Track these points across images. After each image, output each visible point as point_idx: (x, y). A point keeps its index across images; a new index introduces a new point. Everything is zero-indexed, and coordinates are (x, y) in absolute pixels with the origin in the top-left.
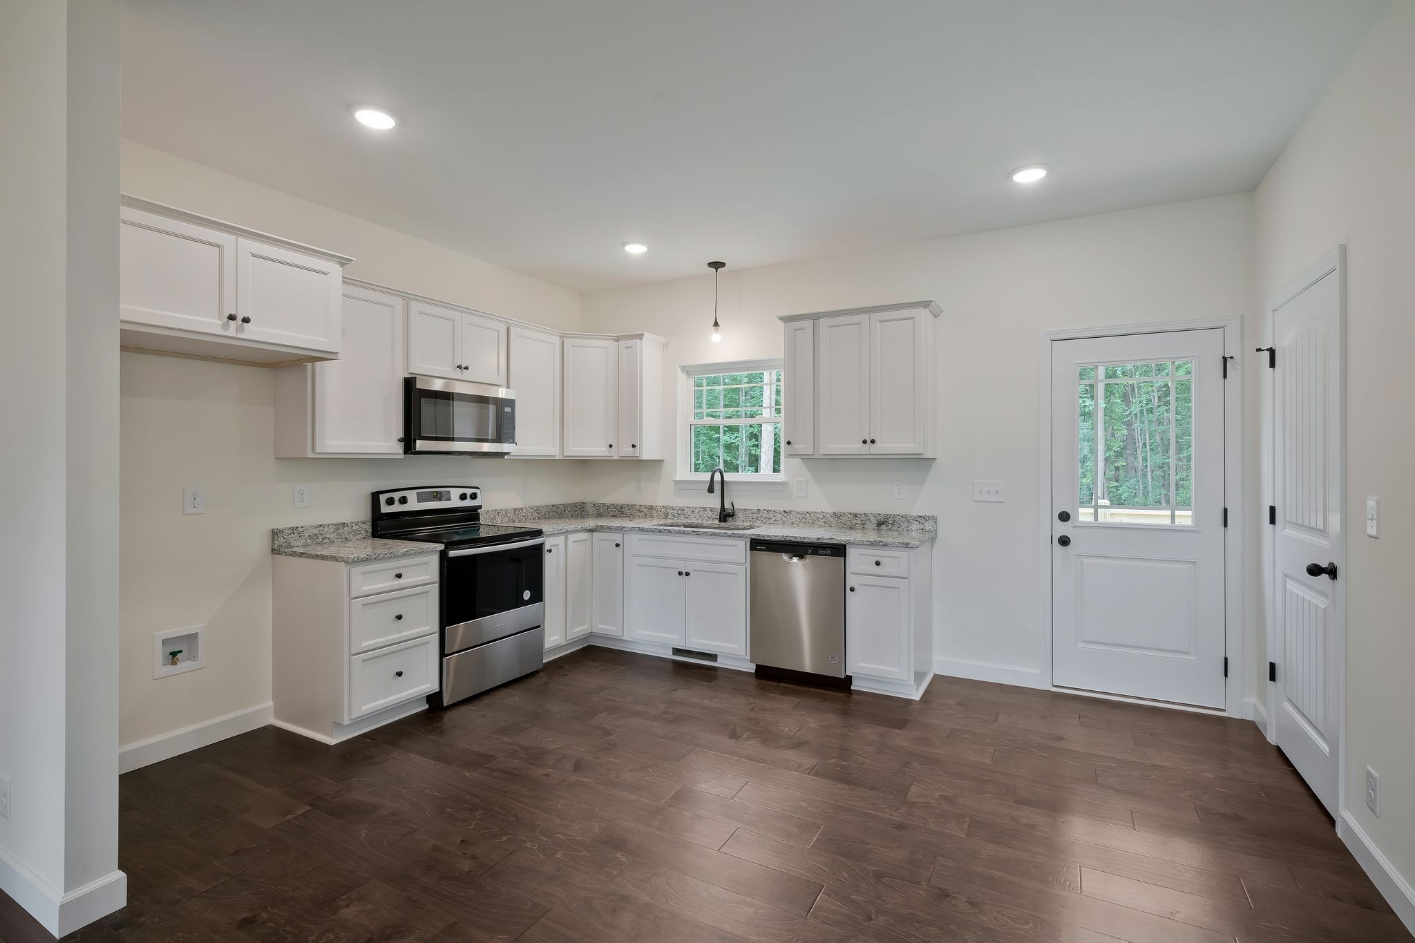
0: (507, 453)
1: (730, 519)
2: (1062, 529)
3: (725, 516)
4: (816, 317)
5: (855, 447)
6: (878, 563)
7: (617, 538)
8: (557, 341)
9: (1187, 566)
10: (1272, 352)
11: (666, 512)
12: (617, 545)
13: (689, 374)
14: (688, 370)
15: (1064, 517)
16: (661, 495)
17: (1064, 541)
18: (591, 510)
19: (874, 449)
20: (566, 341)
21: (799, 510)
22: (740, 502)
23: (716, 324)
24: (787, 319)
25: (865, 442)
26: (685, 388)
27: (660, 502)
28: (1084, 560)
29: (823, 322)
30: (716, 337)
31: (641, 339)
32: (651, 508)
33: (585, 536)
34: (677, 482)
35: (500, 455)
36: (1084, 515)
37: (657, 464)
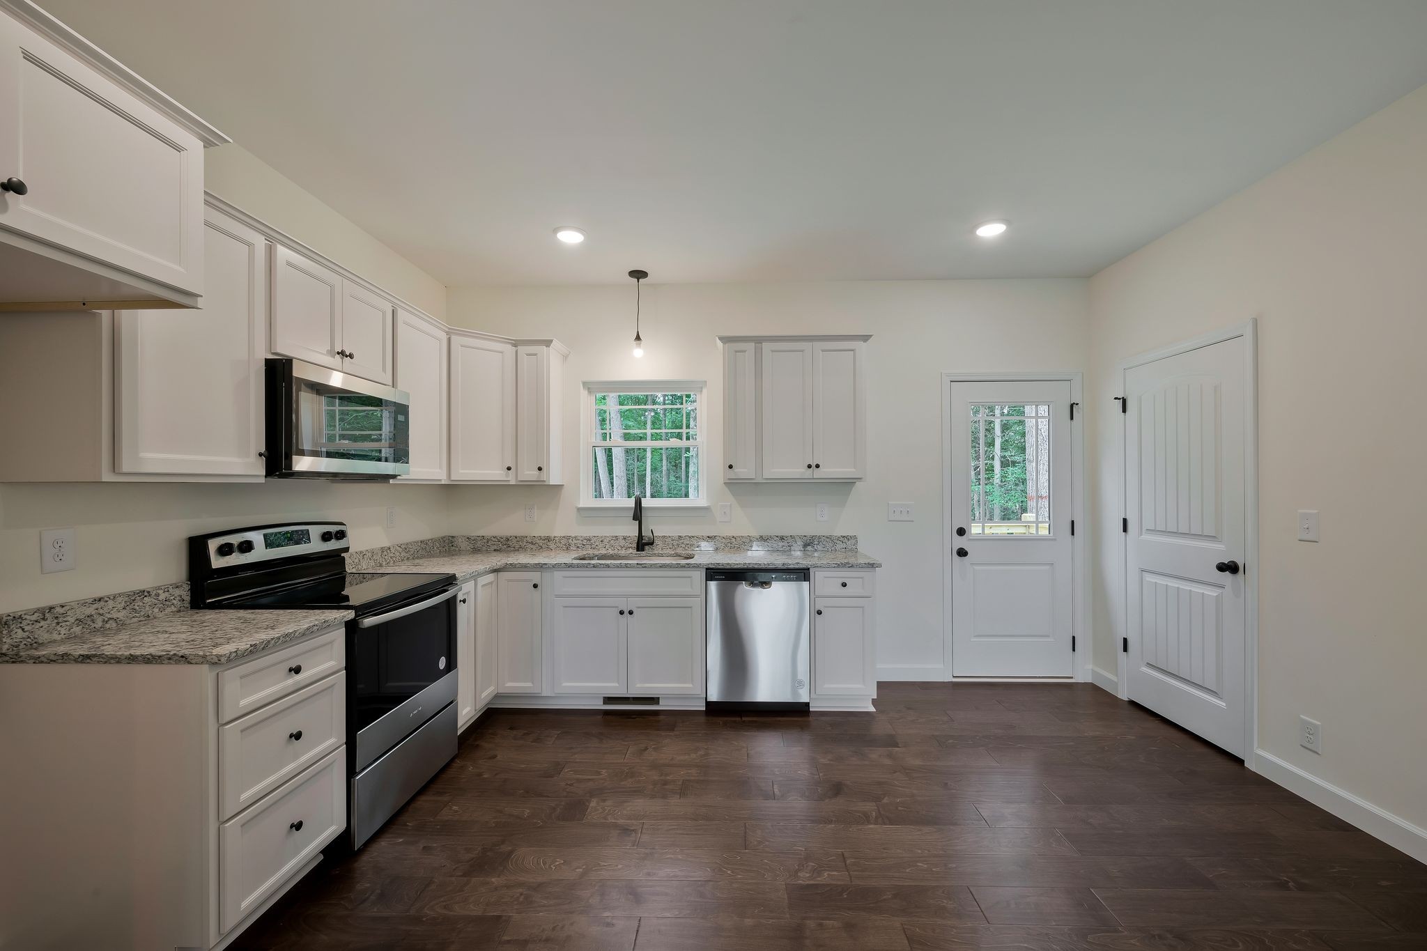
0: (394, 477)
1: (647, 547)
2: (960, 542)
3: (642, 544)
4: (758, 340)
5: (797, 471)
6: (844, 585)
7: (535, 577)
8: (444, 337)
9: (1047, 567)
10: (1124, 401)
11: (567, 544)
12: (535, 586)
13: (590, 391)
14: (590, 387)
15: (961, 532)
16: (561, 523)
17: (962, 553)
18: (464, 545)
19: (818, 473)
20: (454, 338)
21: (724, 535)
22: (656, 527)
23: (638, 338)
24: (725, 340)
25: (810, 466)
26: (587, 406)
27: (559, 531)
28: (976, 568)
29: (766, 346)
30: (638, 352)
31: (548, 346)
32: (548, 539)
33: (491, 577)
34: (579, 510)
35: (385, 478)
36: (975, 529)
37: (560, 487)
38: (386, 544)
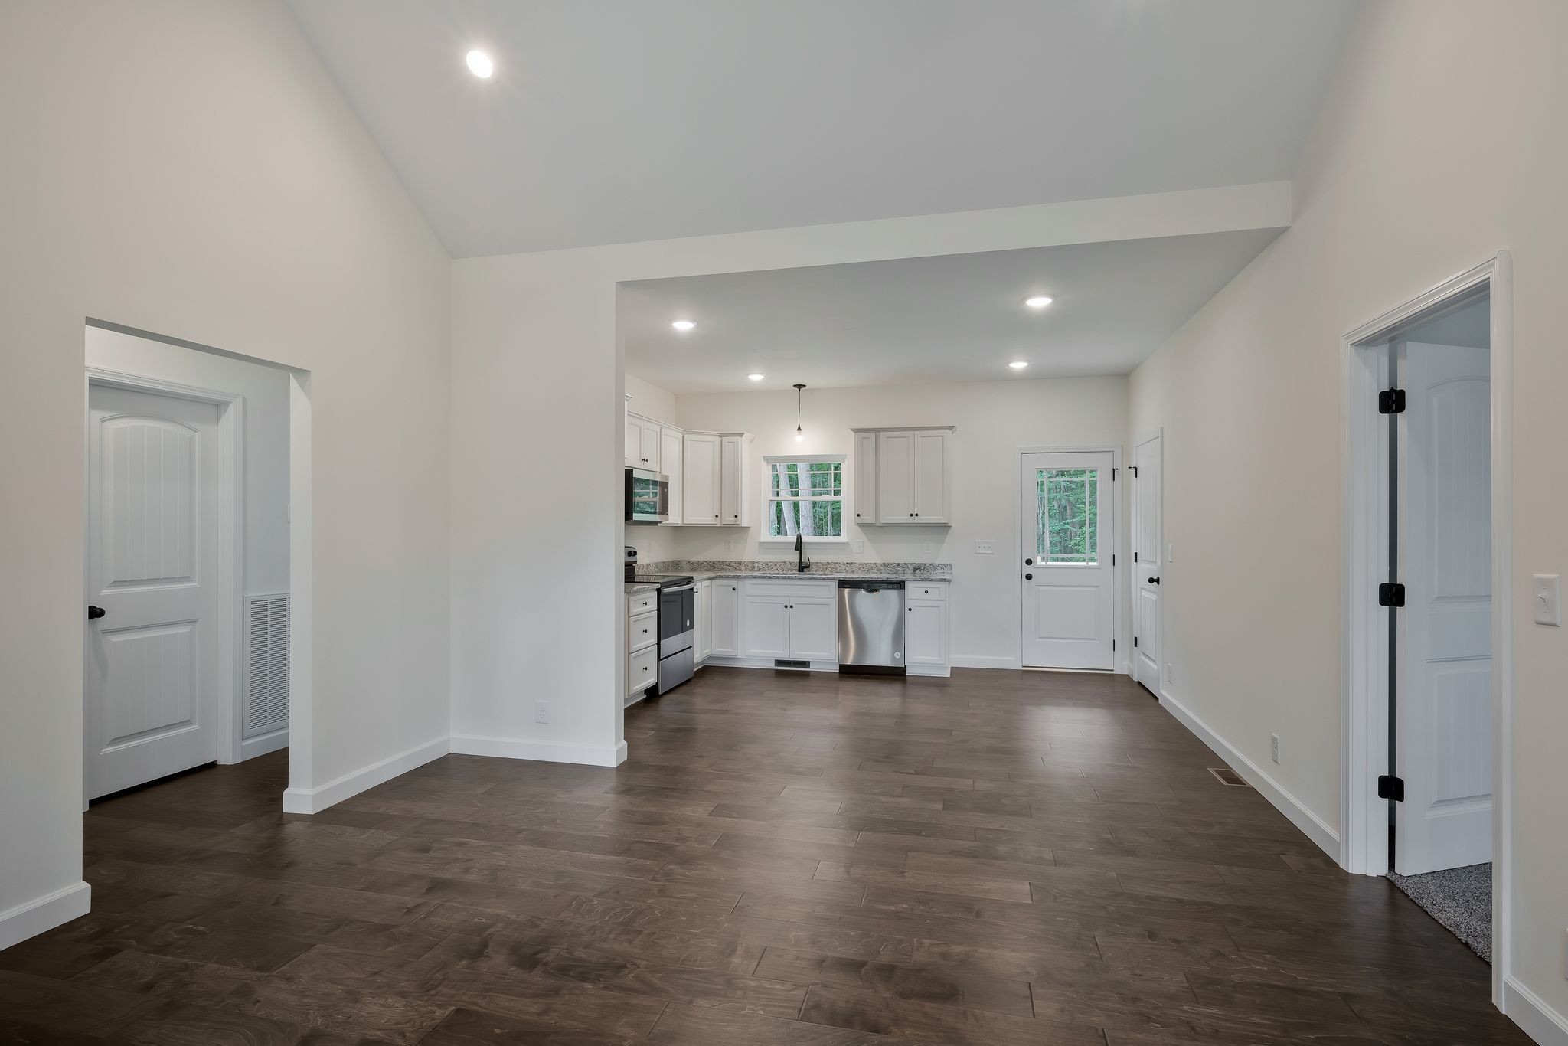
0: (661, 522)
1: (805, 570)
2: (1028, 570)
3: (802, 567)
4: (877, 431)
5: (904, 518)
6: (926, 592)
7: (734, 583)
8: (681, 436)
9: (1094, 589)
10: (1136, 469)
11: (752, 566)
12: (734, 589)
13: (768, 463)
14: (767, 459)
15: (1029, 562)
16: (748, 552)
17: (1029, 577)
19: (917, 520)
20: (686, 436)
21: (858, 562)
22: (812, 556)
23: (799, 429)
24: (856, 431)
25: (911, 515)
26: (766, 472)
27: (747, 558)
28: (1041, 588)
29: (882, 434)
30: (799, 438)
31: (741, 437)
32: (740, 563)
33: (708, 583)
34: (760, 543)
35: (655, 523)
36: (1039, 561)
37: (748, 528)
38: (648, 562)
